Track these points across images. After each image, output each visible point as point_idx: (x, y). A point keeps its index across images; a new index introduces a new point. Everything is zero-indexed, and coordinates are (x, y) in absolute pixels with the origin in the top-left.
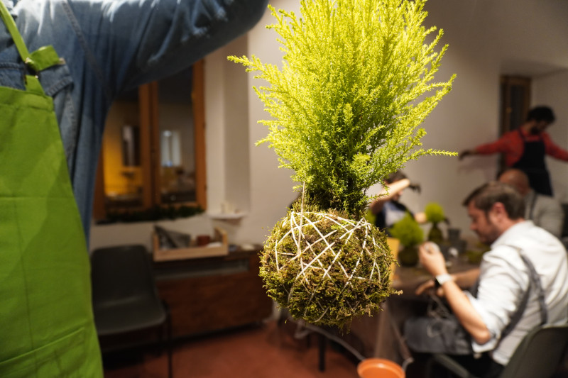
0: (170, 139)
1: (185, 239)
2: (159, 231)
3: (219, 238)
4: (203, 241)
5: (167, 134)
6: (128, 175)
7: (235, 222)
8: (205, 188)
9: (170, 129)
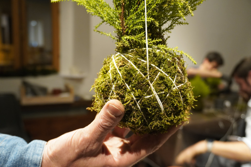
0: (36, 27)
1: (44, 91)
2: (26, 84)
3: (68, 90)
4: (57, 92)
5: (33, 24)
6: (5, 51)
7: (79, 80)
8: (58, 56)
9: (36, 19)
